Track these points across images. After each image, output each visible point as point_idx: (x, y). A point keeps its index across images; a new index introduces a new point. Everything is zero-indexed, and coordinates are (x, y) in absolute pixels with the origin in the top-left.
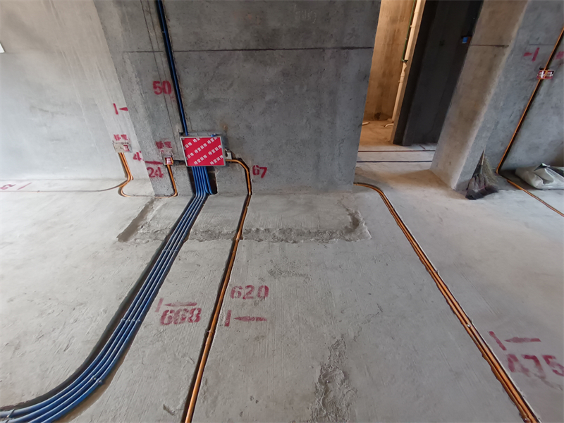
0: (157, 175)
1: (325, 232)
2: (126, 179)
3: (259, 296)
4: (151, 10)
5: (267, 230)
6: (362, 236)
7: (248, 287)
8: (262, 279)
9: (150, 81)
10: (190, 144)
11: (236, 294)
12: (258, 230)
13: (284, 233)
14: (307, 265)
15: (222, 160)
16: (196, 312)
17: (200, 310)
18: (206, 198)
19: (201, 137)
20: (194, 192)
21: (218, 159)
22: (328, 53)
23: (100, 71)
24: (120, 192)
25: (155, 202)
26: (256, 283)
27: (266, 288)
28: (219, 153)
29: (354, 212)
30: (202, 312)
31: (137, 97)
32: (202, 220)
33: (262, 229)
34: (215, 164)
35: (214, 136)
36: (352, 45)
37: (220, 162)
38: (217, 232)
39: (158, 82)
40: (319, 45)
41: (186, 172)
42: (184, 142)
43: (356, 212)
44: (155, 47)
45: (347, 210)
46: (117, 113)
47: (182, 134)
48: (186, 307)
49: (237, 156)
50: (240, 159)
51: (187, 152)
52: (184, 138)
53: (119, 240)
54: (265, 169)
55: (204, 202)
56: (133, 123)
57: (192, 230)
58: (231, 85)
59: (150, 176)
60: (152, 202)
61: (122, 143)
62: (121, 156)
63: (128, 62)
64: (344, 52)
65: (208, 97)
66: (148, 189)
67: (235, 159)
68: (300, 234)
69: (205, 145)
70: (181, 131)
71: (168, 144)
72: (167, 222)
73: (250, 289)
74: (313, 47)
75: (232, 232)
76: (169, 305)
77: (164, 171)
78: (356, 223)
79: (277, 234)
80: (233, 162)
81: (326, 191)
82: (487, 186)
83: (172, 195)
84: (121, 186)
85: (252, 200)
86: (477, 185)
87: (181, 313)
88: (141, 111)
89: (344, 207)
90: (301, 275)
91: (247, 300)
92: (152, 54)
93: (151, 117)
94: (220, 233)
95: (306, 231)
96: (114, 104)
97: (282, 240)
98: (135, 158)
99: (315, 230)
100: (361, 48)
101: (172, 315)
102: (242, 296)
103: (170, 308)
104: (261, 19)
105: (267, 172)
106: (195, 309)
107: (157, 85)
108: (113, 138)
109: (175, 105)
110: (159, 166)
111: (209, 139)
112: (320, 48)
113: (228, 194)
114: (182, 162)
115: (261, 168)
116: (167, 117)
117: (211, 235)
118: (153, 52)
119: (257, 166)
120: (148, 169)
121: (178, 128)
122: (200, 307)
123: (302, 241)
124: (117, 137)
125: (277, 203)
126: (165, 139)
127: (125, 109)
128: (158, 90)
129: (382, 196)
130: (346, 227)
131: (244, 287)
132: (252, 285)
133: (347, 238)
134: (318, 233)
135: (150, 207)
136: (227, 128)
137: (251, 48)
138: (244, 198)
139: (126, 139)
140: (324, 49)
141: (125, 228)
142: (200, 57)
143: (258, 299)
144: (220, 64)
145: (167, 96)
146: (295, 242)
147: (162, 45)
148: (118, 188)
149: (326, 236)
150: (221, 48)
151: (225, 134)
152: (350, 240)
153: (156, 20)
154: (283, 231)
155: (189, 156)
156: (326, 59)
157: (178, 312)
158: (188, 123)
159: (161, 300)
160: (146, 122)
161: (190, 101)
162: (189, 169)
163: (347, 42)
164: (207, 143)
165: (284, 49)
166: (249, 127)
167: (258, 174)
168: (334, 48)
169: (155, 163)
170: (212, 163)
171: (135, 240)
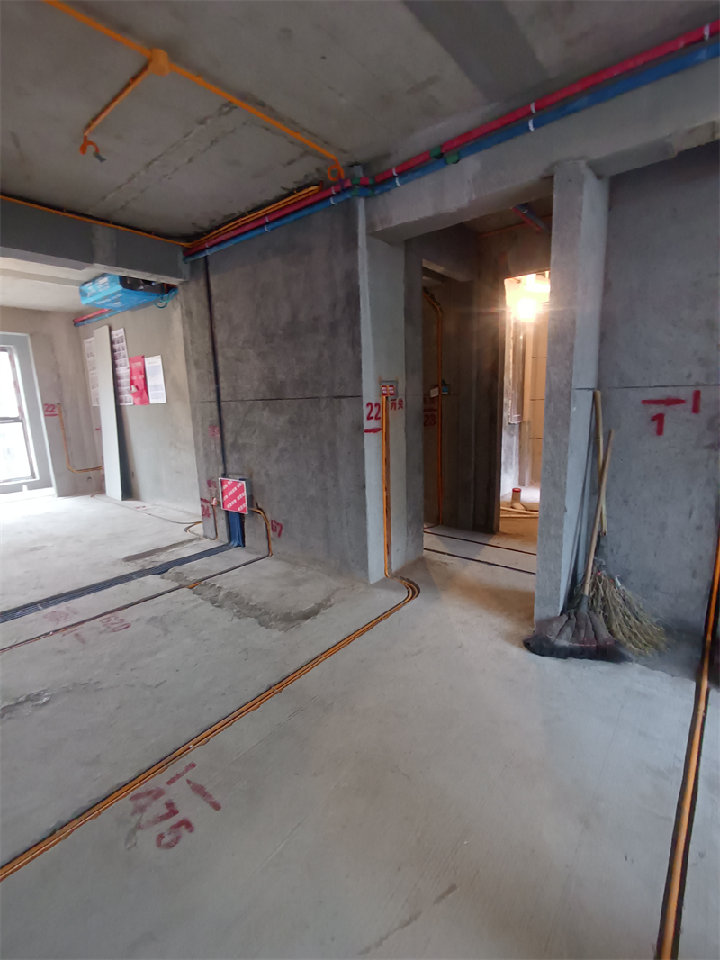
0: (206, 514)
3: (115, 629)
4: (212, 371)
5: (219, 589)
7: (122, 620)
8: (138, 619)
9: (208, 424)
10: (226, 486)
11: (106, 621)
13: (226, 596)
19: (233, 480)
20: (230, 540)
21: (244, 505)
22: (323, 403)
24: (187, 528)
26: (129, 620)
27: (128, 626)
28: (244, 499)
31: (200, 438)
33: (218, 586)
34: (242, 510)
35: (241, 480)
36: (342, 394)
38: (184, 576)
39: (212, 426)
40: (315, 395)
41: (224, 516)
42: (223, 484)
44: (212, 398)
45: (327, 600)
49: (259, 505)
50: (261, 510)
52: (222, 479)
53: (124, 559)
54: (281, 526)
57: (173, 569)
59: (202, 514)
60: (192, 540)
63: (198, 409)
65: (240, 441)
67: (258, 508)
68: (237, 602)
72: (171, 558)
73: (120, 622)
74: (310, 396)
75: (193, 580)
77: (211, 511)
80: (256, 512)
83: (214, 539)
84: (196, 523)
88: (202, 450)
89: (329, 596)
90: (166, 631)
91: (103, 627)
95: (245, 602)
97: (214, 601)
100: (351, 397)
102: (106, 624)
104: (273, 373)
105: (283, 531)
109: (220, 447)
110: (208, 505)
111: (238, 483)
112: (316, 398)
113: (248, 549)
115: (277, 524)
117: (179, 577)
118: (211, 402)
119: (275, 521)
120: (202, 506)
123: (226, 609)
126: (212, 478)
128: (211, 433)
129: (402, 603)
131: (119, 619)
132: (126, 620)
133: (271, 624)
134: (252, 607)
135: (185, 544)
137: (267, 398)
140: (319, 399)
142: (236, 406)
143: (110, 631)
144: (247, 412)
145: (216, 439)
146: (219, 606)
147: (215, 397)
148: (192, 524)
150: (248, 398)
151: (251, 479)
153: (213, 376)
154: (229, 594)
155: (224, 499)
156: (320, 408)
160: (203, 460)
162: (227, 513)
163: (337, 390)
164: (237, 487)
165: (289, 399)
167: (275, 530)
168: (328, 397)
169: (206, 501)
170: (239, 509)
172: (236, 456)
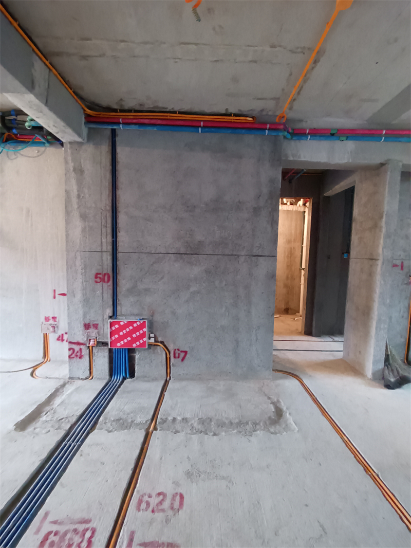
0: (77, 356)
1: (247, 423)
2: (43, 360)
3: (172, 508)
4: (108, 225)
5: (185, 420)
6: (287, 428)
7: (159, 494)
8: (176, 483)
9: (94, 272)
10: (117, 326)
11: (143, 506)
12: (174, 419)
13: (203, 424)
14: (229, 464)
15: (145, 342)
16: (88, 534)
17: (94, 531)
18: (122, 382)
19: (129, 321)
20: (111, 375)
21: (141, 341)
22: (242, 259)
23: (51, 264)
24: (32, 374)
25: (67, 386)
26: (169, 490)
27: (182, 497)
28: (143, 335)
29: (275, 400)
30: (96, 534)
31: (78, 285)
32: (114, 408)
33: (179, 418)
34: (137, 346)
35: (141, 320)
36: (260, 254)
37: (143, 345)
38: (130, 421)
39: (100, 274)
40: (235, 253)
41: (107, 354)
42: (112, 325)
43: (278, 401)
44: (104, 249)
45: (269, 398)
46: (54, 298)
47: (110, 317)
48: (76, 526)
49: (160, 339)
50: (162, 342)
51: (112, 334)
52: (112, 320)
53: (15, 429)
54: (186, 352)
55: (119, 387)
56: (68, 306)
57: (101, 418)
58: (162, 278)
59: (69, 357)
60: (63, 386)
61: (51, 325)
62: (46, 337)
63: (79, 258)
64: (254, 258)
65: (141, 286)
66: (64, 371)
67: (158, 342)
68: (221, 425)
69: (131, 328)
70: (110, 315)
71: (96, 326)
72: (76, 408)
73: (161, 497)
74: (230, 254)
75: (146, 422)
76: (55, 522)
77: (85, 352)
78: (279, 413)
79: (195, 425)
80: (155, 345)
81: (245, 377)
82: (401, 375)
83: (86, 379)
84: (35, 368)
85: (170, 385)
86: (391, 374)
87: (68, 536)
88: (79, 296)
89: (266, 395)
90: (223, 478)
91: (156, 514)
92: (100, 253)
93: (86, 301)
94: (132, 422)
95: (227, 422)
96: (55, 290)
97: (201, 432)
98: (58, 339)
99: (237, 421)
100: (268, 256)
101: (56, 539)
102: (151, 509)
103: (55, 528)
104: (190, 234)
105: (188, 356)
106: (87, 529)
107: (99, 276)
108: (43, 319)
109: (110, 292)
110: (82, 347)
111: (136, 322)
112: (235, 255)
113: (146, 379)
114: (105, 344)
115: (182, 351)
116: (101, 301)
117: (123, 424)
118: (102, 252)
119: (178, 350)
120: (70, 349)
121: (109, 312)
122: (94, 526)
123: (224, 433)
124: (47, 319)
125: (196, 389)
126: (94, 321)
127: (64, 295)
128: (98, 280)
129: (303, 385)
130: (270, 418)
131: (154, 495)
132: (165, 491)
133: (272, 430)
134: (240, 424)
135: (61, 391)
136: (153, 313)
137: (182, 253)
138: (162, 383)
139: (55, 321)
140: (238, 256)
141: (27, 414)
142: (139, 258)
143: (170, 513)
144: (154, 263)
145: (105, 285)
146: (215, 434)
147: (110, 248)
148: (31, 370)
149: (249, 427)
150: (157, 252)
151: (151, 318)
152: (275, 433)
153: (109, 230)
154: (202, 421)
155: (113, 338)
156: (240, 263)
157: (65, 533)
158: (119, 308)
159: (47, 514)
160: (80, 305)
161: (124, 289)
162: (110, 351)
163: (256, 251)
164: (133, 326)
165: (207, 254)
166: (174, 313)
167: (179, 357)
168: (246, 256)
169: (78, 344)
170: (134, 345)
171: (35, 429)
172: (132, 299)
